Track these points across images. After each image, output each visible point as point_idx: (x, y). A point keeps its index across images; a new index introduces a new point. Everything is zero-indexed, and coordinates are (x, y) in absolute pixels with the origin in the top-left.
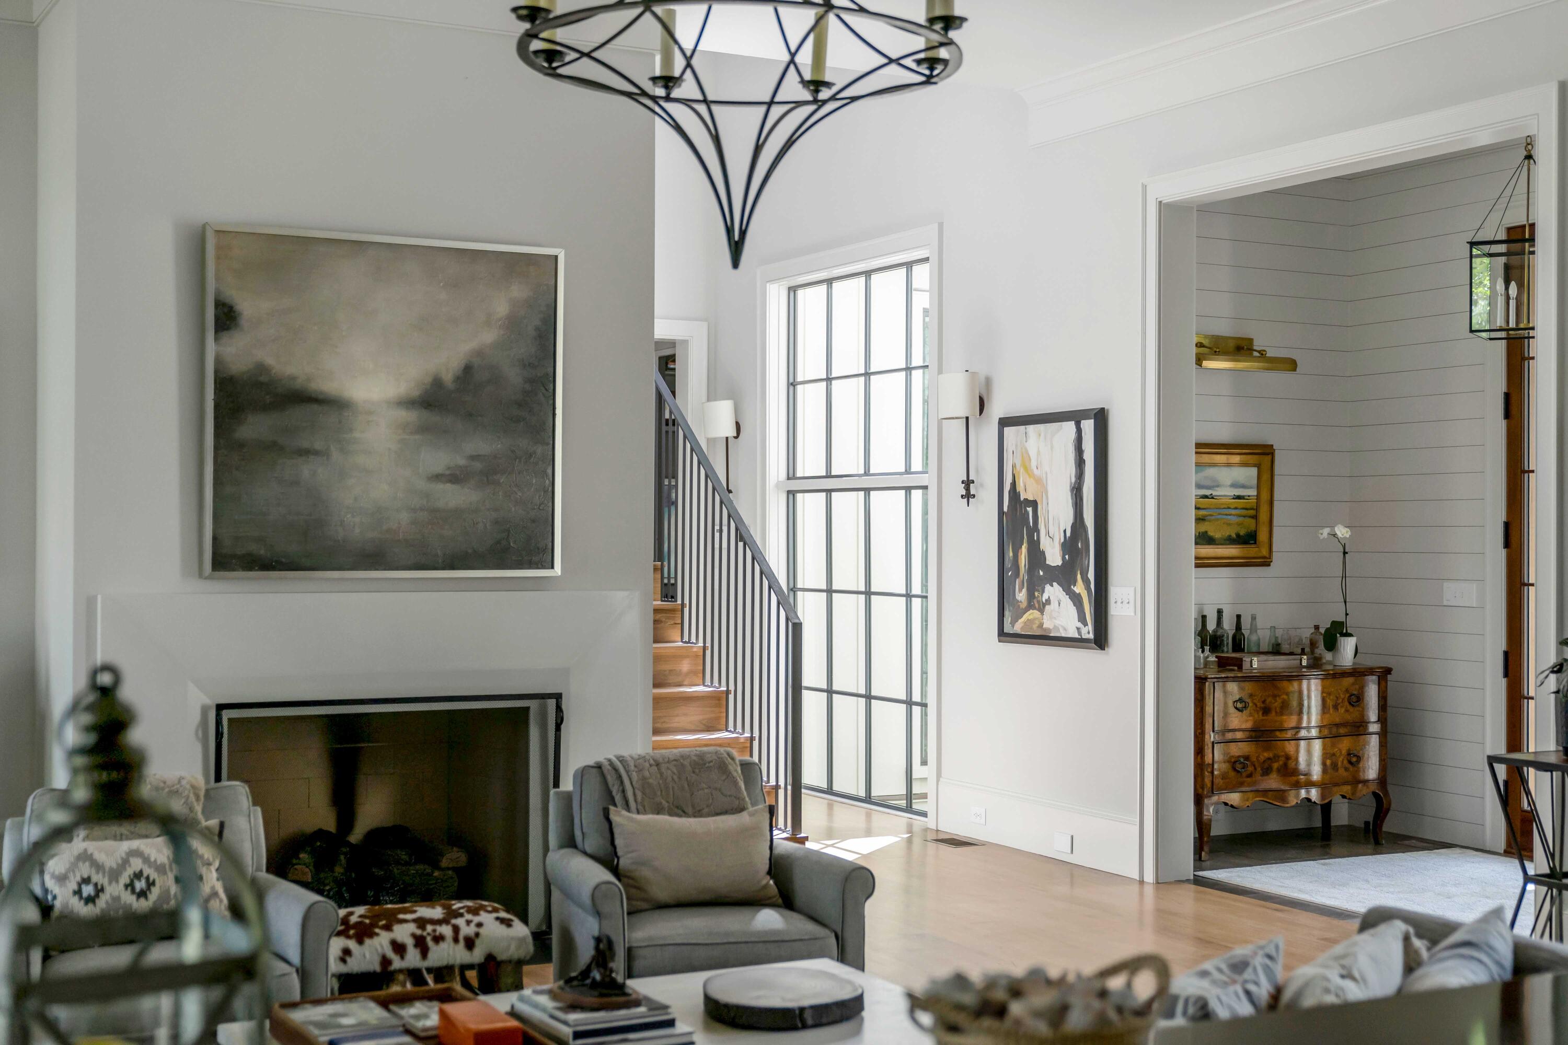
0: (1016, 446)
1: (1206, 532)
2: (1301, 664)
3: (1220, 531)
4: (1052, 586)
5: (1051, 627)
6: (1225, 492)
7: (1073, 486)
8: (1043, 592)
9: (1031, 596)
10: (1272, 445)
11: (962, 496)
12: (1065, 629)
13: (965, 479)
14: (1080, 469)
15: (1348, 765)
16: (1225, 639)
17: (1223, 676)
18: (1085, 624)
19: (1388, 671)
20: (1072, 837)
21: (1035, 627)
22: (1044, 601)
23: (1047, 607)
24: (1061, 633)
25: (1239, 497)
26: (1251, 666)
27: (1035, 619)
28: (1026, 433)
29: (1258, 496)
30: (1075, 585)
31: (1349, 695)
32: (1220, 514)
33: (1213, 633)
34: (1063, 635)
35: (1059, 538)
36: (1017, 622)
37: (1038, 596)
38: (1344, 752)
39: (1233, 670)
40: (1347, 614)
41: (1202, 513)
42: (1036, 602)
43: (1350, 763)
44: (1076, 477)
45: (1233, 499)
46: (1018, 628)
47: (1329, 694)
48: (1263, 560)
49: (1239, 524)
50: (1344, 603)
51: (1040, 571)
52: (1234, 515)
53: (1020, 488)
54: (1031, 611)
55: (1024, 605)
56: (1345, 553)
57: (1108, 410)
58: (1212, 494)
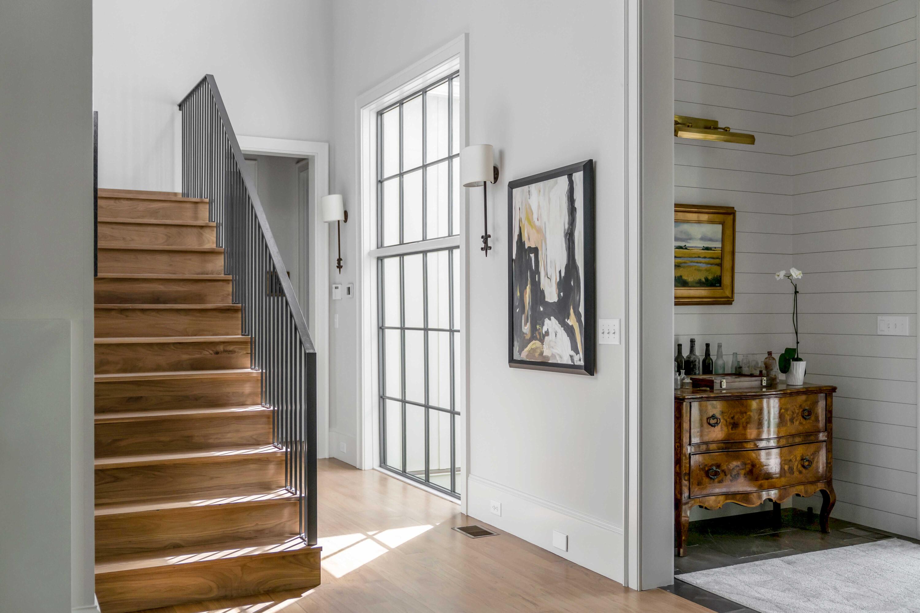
0: (522, 203)
1: (681, 276)
2: (762, 384)
3: (692, 276)
4: (550, 319)
5: (549, 355)
6: (697, 244)
7: (566, 232)
8: (543, 325)
9: (534, 329)
10: (734, 208)
11: (482, 249)
12: (561, 357)
13: (484, 235)
14: (572, 216)
15: (802, 469)
16: (697, 364)
17: (698, 396)
18: (577, 353)
19: (834, 389)
20: (567, 537)
21: (537, 354)
22: (544, 332)
23: (546, 338)
24: (557, 361)
25: (707, 249)
26: (721, 387)
27: (537, 348)
28: (529, 191)
29: (723, 248)
30: (568, 318)
31: (802, 410)
32: (692, 262)
33: (687, 359)
34: (559, 362)
35: (555, 278)
36: (523, 350)
37: (539, 329)
38: (799, 458)
39: (705, 391)
40: (798, 343)
41: (679, 260)
42: (537, 334)
43: (803, 466)
44: (568, 224)
45: (703, 249)
46: (524, 356)
47: (787, 410)
48: (726, 300)
49: (707, 270)
50: (795, 334)
51: (541, 307)
52: (703, 263)
53: (525, 238)
54: (534, 342)
55: (528, 337)
56: (796, 292)
57: (596, 162)
58: (685, 246)
